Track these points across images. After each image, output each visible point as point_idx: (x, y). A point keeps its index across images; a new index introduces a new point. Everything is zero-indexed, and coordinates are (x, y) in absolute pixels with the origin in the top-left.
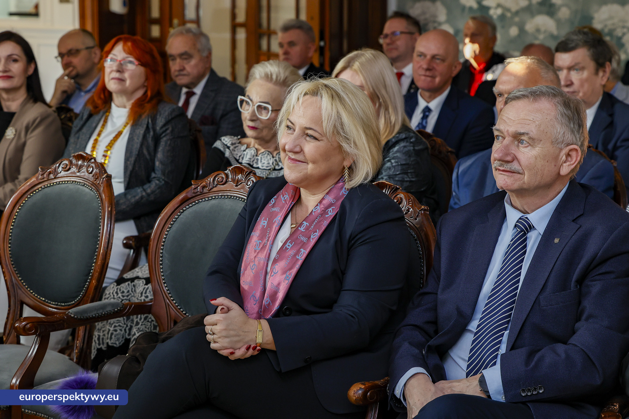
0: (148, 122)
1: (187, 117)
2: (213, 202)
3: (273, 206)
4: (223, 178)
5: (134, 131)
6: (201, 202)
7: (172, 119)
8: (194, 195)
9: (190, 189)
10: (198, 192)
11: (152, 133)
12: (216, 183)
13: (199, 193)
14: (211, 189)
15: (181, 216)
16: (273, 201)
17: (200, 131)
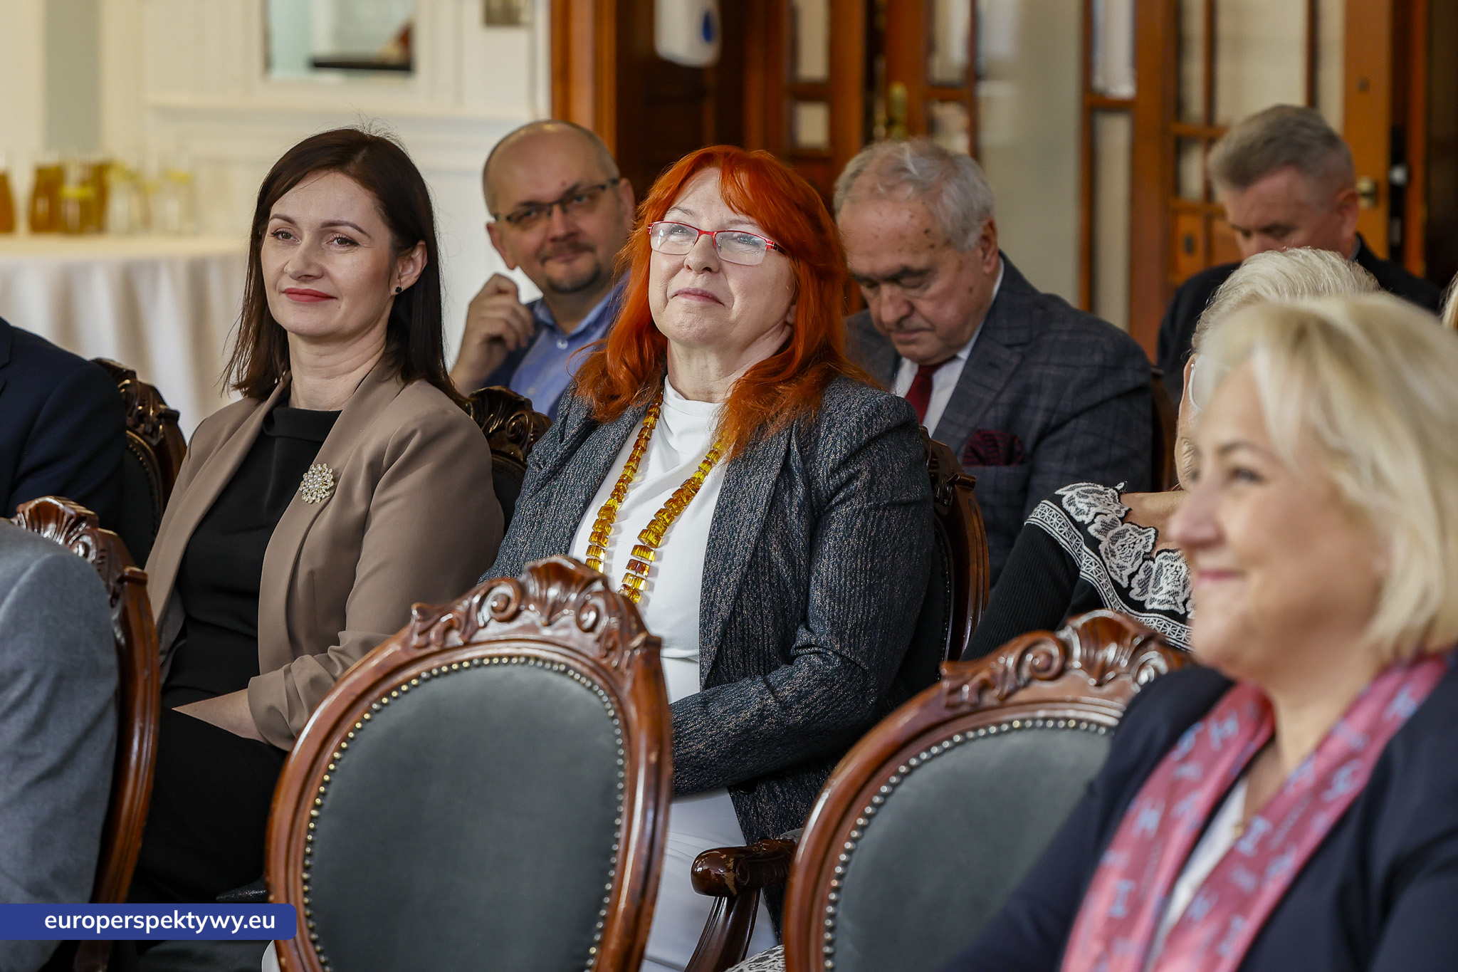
0: (788, 451)
1: (925, 431)
2: (1016, 740)
3: (1185, 759)
4: (1050, 657)
5: (739, 484)
6: (973, 739)
7: (872, 440)
8: (947, 714)
9: (932, 693)
10: (962, 703)
11: (800, 490)
12: (1025, 673)
13: (965, 709)
14: (1009, 695)
15: (903, 788)
16: (1187, 742)
17: (969, 485)
